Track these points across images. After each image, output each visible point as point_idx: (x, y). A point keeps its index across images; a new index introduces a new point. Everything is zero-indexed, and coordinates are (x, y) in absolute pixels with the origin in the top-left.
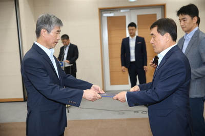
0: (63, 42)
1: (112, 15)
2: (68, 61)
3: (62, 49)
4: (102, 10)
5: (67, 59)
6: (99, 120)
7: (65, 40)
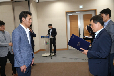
0: (49, 27)
1: (72, 15)
4: (67, 13)
5: (51, 35)
6: (65, 63)
7: (50, 27)
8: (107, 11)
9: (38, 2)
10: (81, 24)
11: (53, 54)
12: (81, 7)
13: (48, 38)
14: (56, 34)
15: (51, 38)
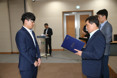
0: (45, 27)
1: (68, 15)
2: (47, 35)
3: (45, 30)
4: (64, 13)
5: (47, 34)
6: (60, 63)
7: (46, 26)
8: (104, 12)
9: (35, 1)
10: (77, 24)
11: (49, 54)
12: (78, 7)
13: (43, 38)
14: (52, 34)
15: (46, 38)
